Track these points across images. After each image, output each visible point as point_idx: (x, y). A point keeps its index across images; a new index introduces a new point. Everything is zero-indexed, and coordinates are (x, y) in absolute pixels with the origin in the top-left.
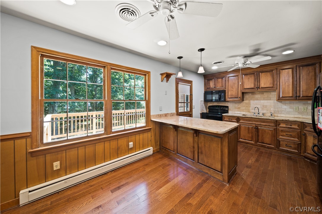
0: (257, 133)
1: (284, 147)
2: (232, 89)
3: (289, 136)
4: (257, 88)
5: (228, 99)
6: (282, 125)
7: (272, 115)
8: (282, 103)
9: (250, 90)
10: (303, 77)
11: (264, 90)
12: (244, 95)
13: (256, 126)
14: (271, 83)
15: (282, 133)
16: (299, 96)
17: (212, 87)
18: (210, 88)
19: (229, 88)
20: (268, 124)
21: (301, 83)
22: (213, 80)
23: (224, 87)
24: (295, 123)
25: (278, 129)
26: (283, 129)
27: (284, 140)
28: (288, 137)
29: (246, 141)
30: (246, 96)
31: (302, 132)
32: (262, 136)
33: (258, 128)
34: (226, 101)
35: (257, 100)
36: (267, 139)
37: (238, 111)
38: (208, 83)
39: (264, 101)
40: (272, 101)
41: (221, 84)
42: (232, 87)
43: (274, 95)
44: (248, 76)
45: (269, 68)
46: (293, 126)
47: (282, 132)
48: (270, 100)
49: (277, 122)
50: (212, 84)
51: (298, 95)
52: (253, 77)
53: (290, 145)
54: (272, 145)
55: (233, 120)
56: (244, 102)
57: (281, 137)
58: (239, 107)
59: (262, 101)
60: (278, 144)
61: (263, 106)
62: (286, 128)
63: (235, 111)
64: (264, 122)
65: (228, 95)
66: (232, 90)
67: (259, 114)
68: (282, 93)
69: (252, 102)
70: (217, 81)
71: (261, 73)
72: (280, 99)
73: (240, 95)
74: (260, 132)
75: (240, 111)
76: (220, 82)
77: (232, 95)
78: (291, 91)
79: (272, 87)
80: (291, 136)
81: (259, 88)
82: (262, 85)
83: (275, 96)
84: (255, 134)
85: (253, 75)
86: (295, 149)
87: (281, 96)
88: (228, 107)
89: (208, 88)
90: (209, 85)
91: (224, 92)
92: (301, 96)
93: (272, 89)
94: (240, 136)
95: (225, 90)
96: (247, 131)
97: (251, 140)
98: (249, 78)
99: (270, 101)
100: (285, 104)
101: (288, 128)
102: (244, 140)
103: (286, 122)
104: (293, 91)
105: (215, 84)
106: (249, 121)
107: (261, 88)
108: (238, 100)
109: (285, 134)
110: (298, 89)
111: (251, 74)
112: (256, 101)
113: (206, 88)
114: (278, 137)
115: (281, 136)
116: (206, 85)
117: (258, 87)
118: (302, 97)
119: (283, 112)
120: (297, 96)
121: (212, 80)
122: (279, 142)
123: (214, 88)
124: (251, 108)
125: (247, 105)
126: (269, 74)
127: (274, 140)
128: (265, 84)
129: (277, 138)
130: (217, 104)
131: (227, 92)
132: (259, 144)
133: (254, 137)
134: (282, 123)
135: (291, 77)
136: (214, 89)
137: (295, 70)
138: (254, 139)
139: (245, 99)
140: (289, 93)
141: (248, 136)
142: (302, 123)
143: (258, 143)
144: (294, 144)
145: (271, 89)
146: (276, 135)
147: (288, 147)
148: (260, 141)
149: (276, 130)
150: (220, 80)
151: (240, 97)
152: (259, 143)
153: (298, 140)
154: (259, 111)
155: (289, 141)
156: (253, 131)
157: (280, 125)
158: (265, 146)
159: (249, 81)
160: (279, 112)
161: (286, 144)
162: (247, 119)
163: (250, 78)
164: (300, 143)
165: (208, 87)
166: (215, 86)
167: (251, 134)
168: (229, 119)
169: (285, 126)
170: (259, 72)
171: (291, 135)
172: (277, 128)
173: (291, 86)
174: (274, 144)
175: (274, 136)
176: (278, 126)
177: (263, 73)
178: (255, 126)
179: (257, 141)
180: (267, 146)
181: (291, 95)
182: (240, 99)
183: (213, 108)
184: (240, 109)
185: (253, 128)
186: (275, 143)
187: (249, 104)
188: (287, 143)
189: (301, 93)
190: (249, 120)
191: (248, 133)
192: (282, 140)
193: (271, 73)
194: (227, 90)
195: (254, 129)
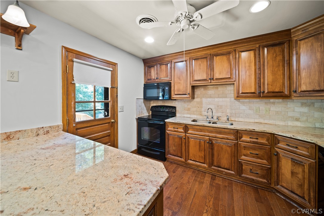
0: (211, 150)
1: (248, 175)
2: (179, 81)
3: (254, 155)
4: (210, 79)
5: (174, 96)
6: (245, 138)
7: (228, 119)
8: (239, 101)
9: (202, 82)
10: (268, 63)
11: (219, 82)
12: (195, 90)
13: (210, 140)
14: (227, 72)
15: (245, 151)
16: (264, 92)
17: (153, 78)
18: (151, 79)
19: (176, 79)
20: (227, 136)
21: (266, 71)
22: (155, 67)
23: (169, 77)
24: (263, 135)
25: (240, 144)
26: (247, 145)
27: (248, 163)
28: (253, 157)
29: (197, 163)
30: (198, 92)
31: (272, 149)
32: (218, 156)
33: (212, 143)
34: (172, 99)
35: (211, 97)
36: (225, 161)
37: (188, 114)
38: (149, 71)
39: (218, 99)
40: (228, 99)
41: (165, 73)
42: (179, 78)
43: (230, 90)
44: (199, 62)
45: (225, 50)
46: (261, 140)
47: (244, 149)
48: (226, 97)
49: (238, 134)
50: (153, 74)
51: (262, 91)
52: (205, 63)
53: (255, 170)
54: (232, 171)
55: (179, 130)
56: (195, 100)
57: (243, 157)
58: (189, 108)
59: (216, 99)
60: (239, 168)
61: (218, 106)
62: (250, 142)
63: (184, 114)
64: (220, 133)
65: (174, 89)
66: (180, 83)
67: (212, 118)
68: (242, 87)
69: (204, 100)
70: (160, 68)
71: (215, 57)
72: (239, 96)
73: (189, 90)
74: (216, 148)
75: (190, 114)
76: (164, 70)
77: (178, 90)
78: (254, 84)
79: (230, 78)
80: (257, 156)
81: (213, 79)
82: (217, 76)
83: (232, 92)
84: (209, 152)
85: (206, 60)
86: (263, 177)
87: (240, 92)
88: (175, 108)
89: (148, 80)
90: (150, 75)
91: (169, 84)
92: (266, 91)
93: (230, 80)
94: (188, 156)
95: (171, 83)
96: (198, 147)
97: (203, 162)
98: (200, 65)
99: (226, 99)
100: (243, 103)
101: (254, 142)
102: (194, 162)
103: (251, 133)
104: (255, 85)
105: (157, 74)
106: (201, 132)
107: (216, 79)
108: (187, 98)
109: (249, 152)
110: (262, 80)
111: (202, 58)
112: (209, 99)
113: (147, 79)
114: (240, 157)
115: (244, 155)
116: (147, 74)
117: (212, 77)
118: (267, 93)
119: (242, 114)
120: (260, 92)
121: (153, 66)
122: (240, 165)
123: (156, 79)
124: (203, 109)
125: (198, 105)
126: (225, 58)
127: (234, 163)
128: (220, 74)
129: (238, 160)
130: (162, 103)
131: (172, 85)
132: (214, 169)
133: (208, 157)
134: (245, 134)
135: (254, 62)
136: (156, 81)
137: (257, 52)
138: (208, 161)
139: (196, 96)
140: (251, 87)
141: (199, 156)
142: (272, 135)
143: (213, 167)
144: (262, 168)
145: (228, 81)
146: (237, 154)
147: (254, 174)
148: (215, 164)
149: (237, 145)
150: (164, 67)
151: (189, 93)
152: (215, 166)
153: (267, 163)
154: (212, 114)
155: (255, 165)
156: (206, 147)
157: (242, 138)
158: (223, 172)
159: (200, 68)
160: (237, 115)
161: (251, 170)
162: (198, 127)
163: (202, 65)
164: (270, 168)
165: (149, 78)
166: (158, 76)
167: (203, 153)
168: (174, 128)
169: (249, 139)
170: (213, 55)
171: (257, 154)
172: (238, 142)
173: (253, 77)
174: (234, 169)
175: (234, 156)
176: (240, 139)
177: (218, 57)
178: (208, 140)
179: (211, 164)
180: (224, 172)
181: (253, 91)
182: (189, 96)
183: (157, 110)
184: (189, 110)
185: (206, 143)
186: (236, 167)
187: (201, 103)
188: (251, 168)
189: (266, 87)
190: (200, 129)
191: (199, 150)
192: (245, 163)
193: (228, 57)
194: (172, 82)
195: (208, 145)
